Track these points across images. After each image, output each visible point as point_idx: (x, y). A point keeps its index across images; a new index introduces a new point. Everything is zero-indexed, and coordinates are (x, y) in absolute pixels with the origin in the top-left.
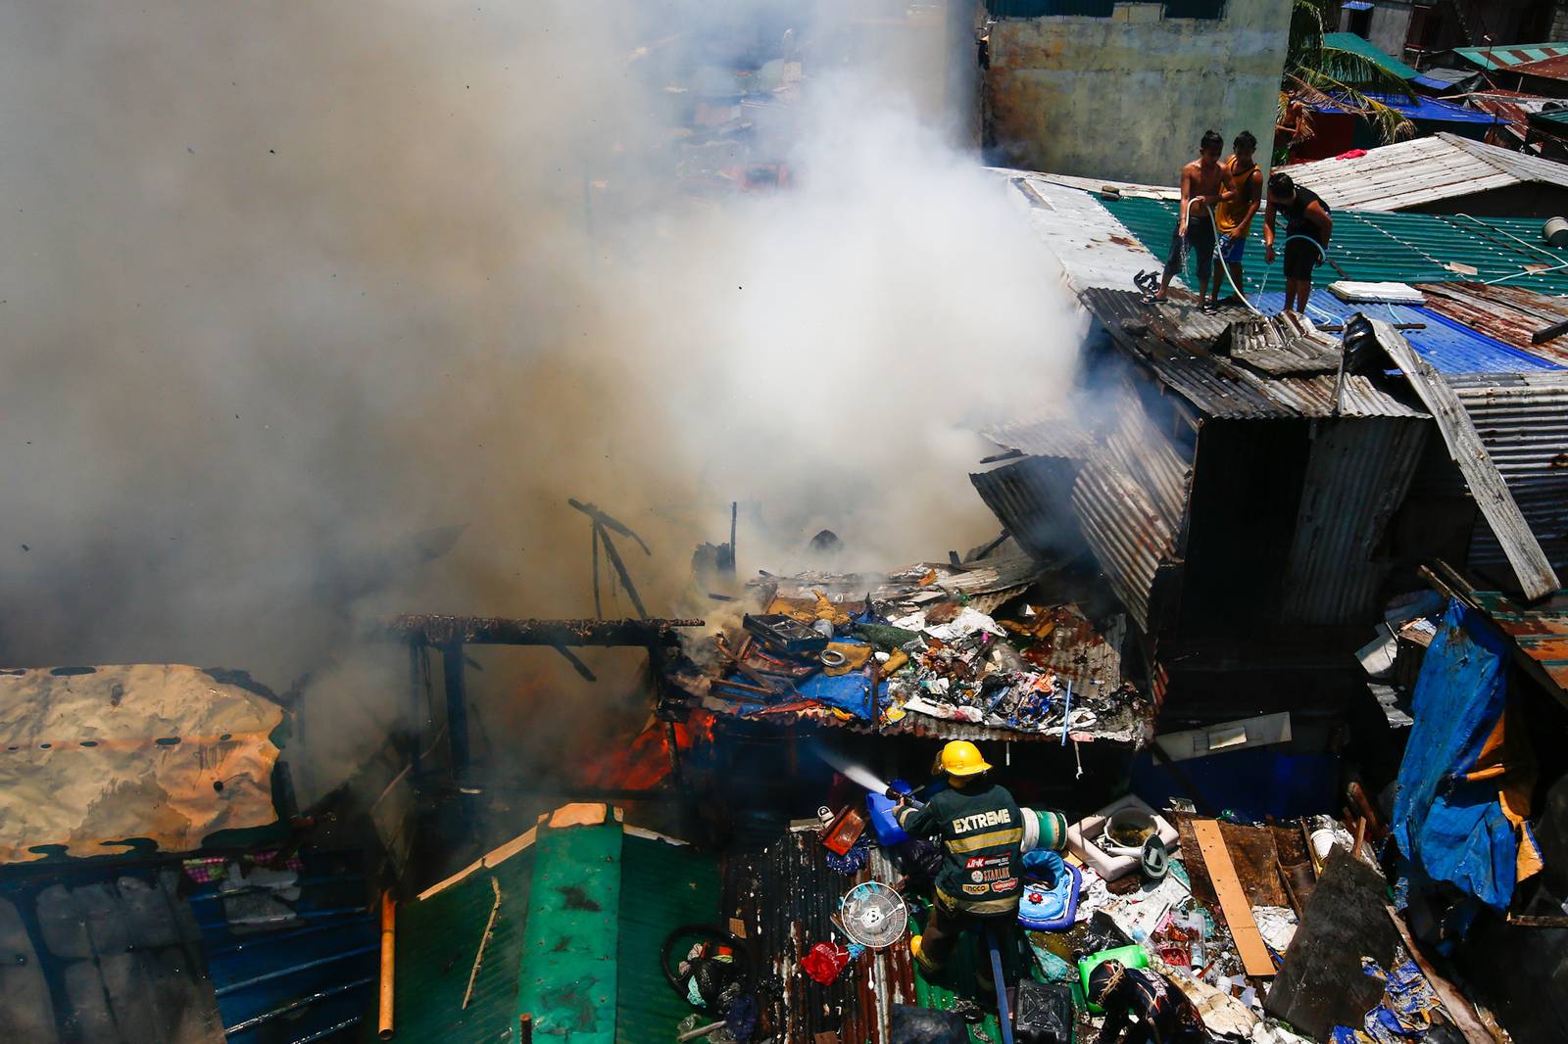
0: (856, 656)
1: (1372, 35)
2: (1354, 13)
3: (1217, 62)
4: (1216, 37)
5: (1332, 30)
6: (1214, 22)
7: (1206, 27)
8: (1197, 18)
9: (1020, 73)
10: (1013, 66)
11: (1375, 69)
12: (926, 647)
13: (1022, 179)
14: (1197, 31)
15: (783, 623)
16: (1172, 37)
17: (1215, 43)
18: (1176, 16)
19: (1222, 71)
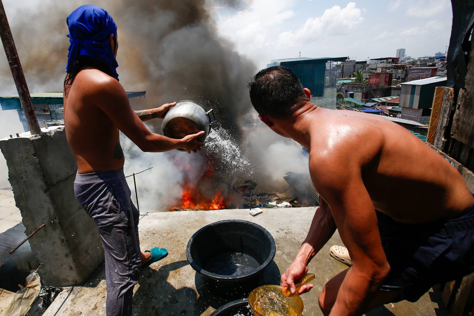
1: (354, 98)
2: (350, 94)
3: (323, 104)
4: (323, 99)
5: (346, 97)
6: (322, 97)
7: (321, 98)
8: (319, 96)
11: (355, 104)
14: (319, 99)
16: (314, 100)
17: (323, 101)
18: (315, 97)
19: (324, 106)
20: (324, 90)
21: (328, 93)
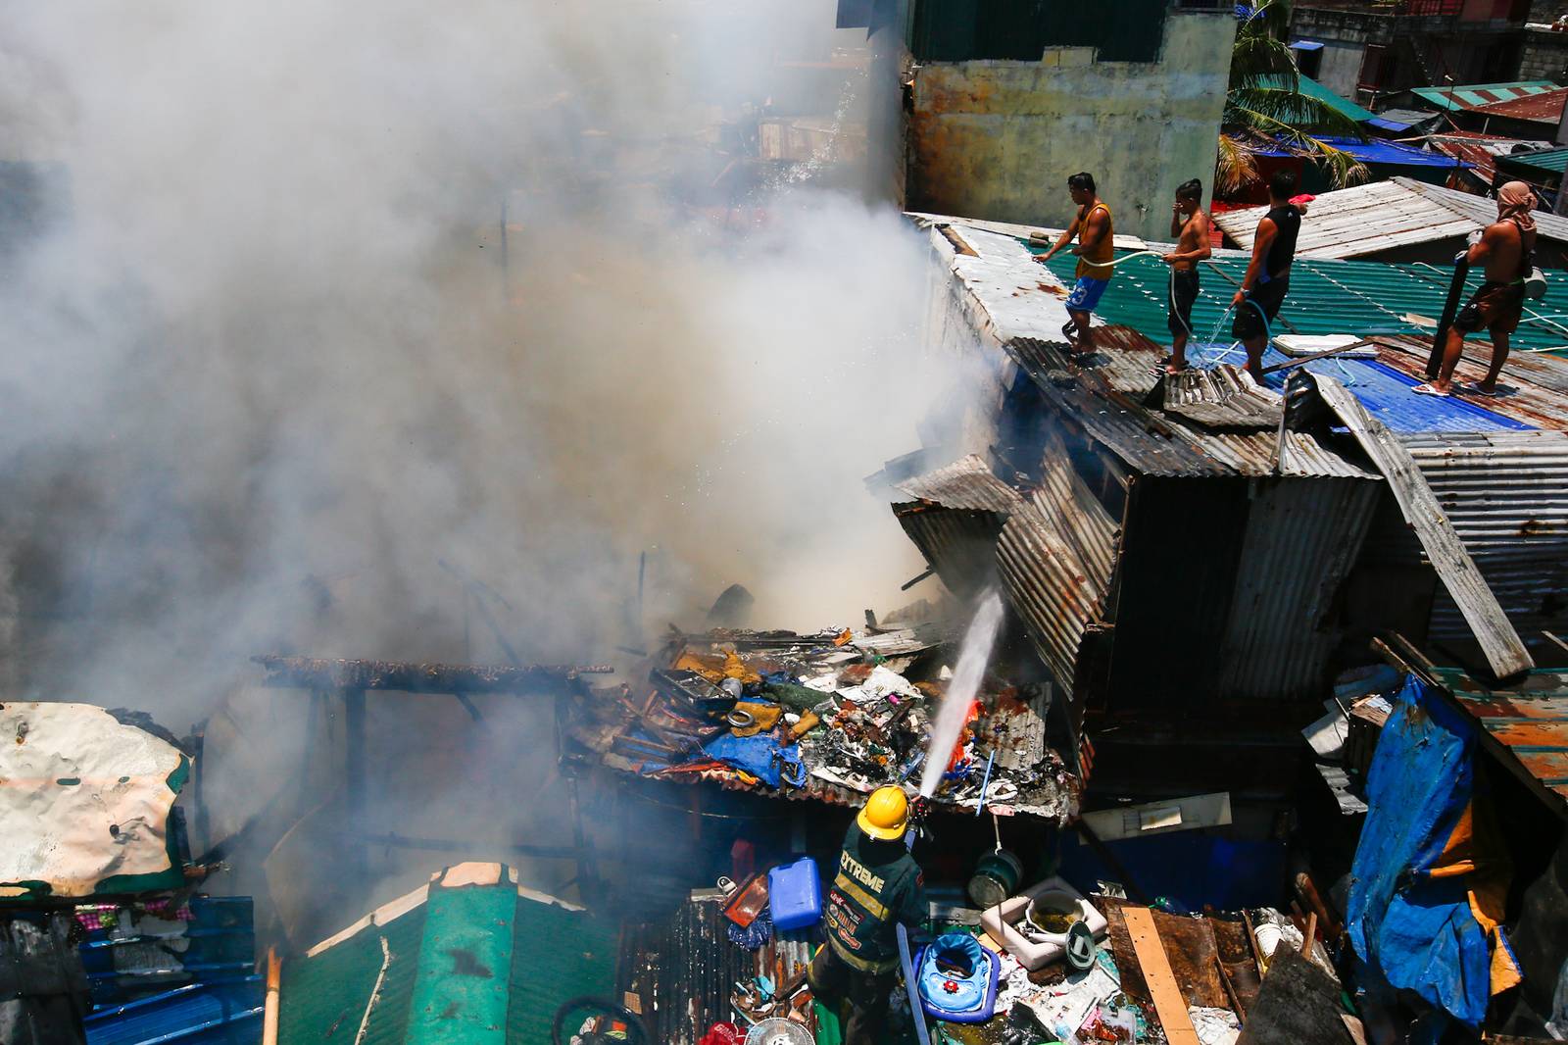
0: (766, 718)
1: (1322, 76)
2: (1303, 54)
3: (1152, 106)
4: (1152, 79)
6: (1149, 65)
7: (1141, 70)
8: (1132, 61)
9: (946, 118)
10: (938, 110)
11: (1323, 110)
12: (838, 709)
13: (947, 225)
14: (1131, 74)
15: (691, 680)
16: (1104, 81)
17: (1151, 87)
18: (1109, 60)
19: (1158, 115)
20: (1167, 26)
21: (1188, 42)
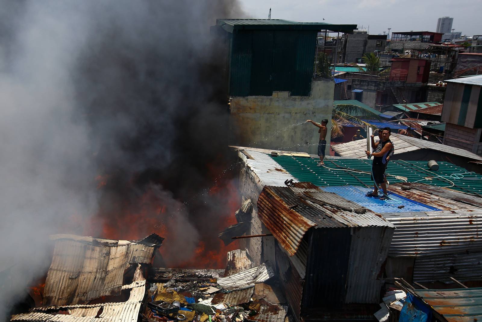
0: (190, 316)
1: (363, 101)
2: (356, 93)
3: (309, 110)
4: (308, 101)
5: (349, 99)
6: (307, 97)
7: (305, 99)
8: (302, 96)
9: (241, 115)
10: (239, 112)
11: (364, 111)
12: (215, 313)
13: (243, 150)
14: (302, 100)
15: (162, 304)
16: (293, 102)
17: (308, 104)
19: (311, 113)
20: (312, 84)
21: (320, 90)
